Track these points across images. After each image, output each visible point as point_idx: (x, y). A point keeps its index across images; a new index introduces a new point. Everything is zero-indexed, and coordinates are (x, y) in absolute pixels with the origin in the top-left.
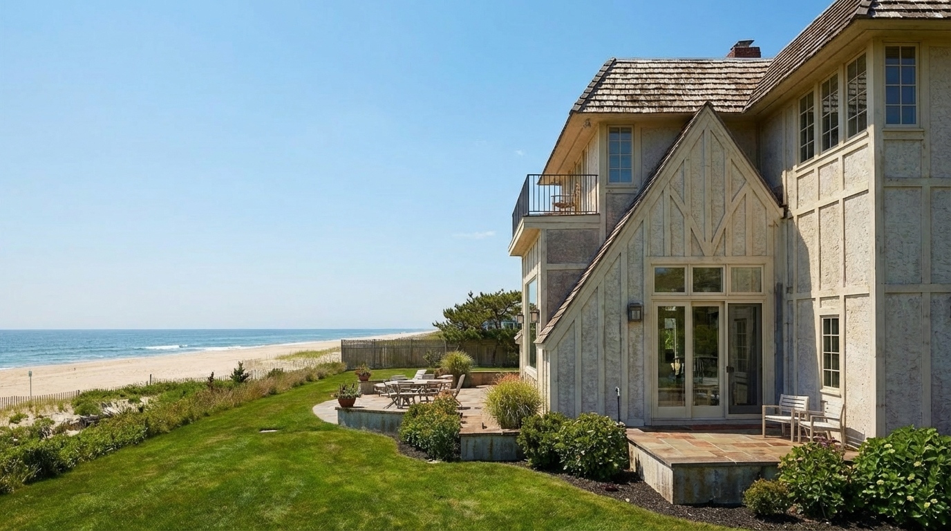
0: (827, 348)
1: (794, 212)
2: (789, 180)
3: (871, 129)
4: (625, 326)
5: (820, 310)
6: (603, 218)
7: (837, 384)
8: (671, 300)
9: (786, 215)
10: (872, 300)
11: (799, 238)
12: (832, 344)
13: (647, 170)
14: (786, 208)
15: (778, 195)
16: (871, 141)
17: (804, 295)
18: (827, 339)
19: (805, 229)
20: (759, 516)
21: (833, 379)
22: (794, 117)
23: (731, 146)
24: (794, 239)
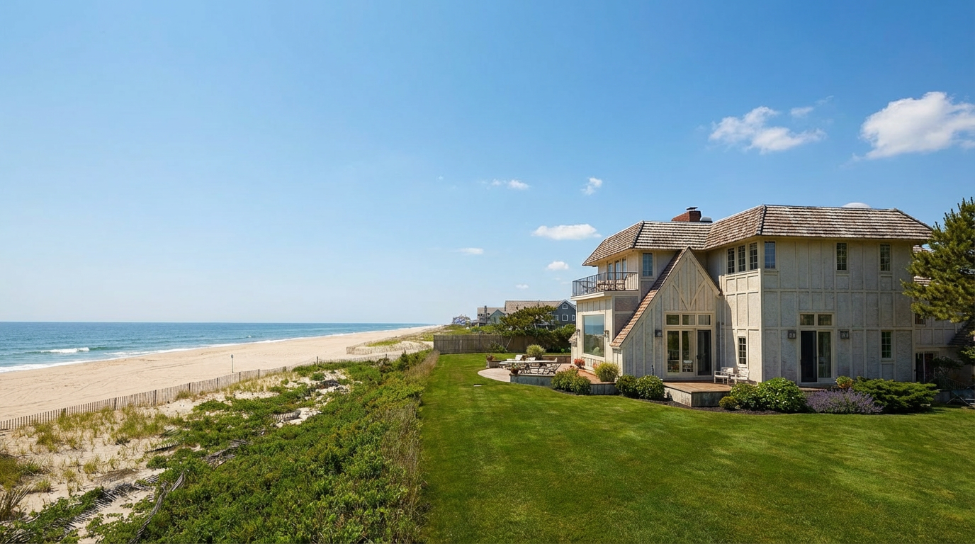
0: (740, 349)
1: (725, 293)
2: (723, 279)
3: (759, 270)
4: (654, 338)
5: (737, 335)
6: (640, 290)
7: (745, 363)
8: (673, 328)
9: (721, 294)
10: (760, 332)
11: (728, 305)
12: (742, 348)
13: (660, 272)
14: (721, 291)
15: (717, 284)
16: (759, 274)
17: (729, 327)
18: (740, 346)
19: (731, 301)
20: (726, 409)
21: (743, 361)
22: (725, 256)
23: (697, 264)
24: (725, 306)
